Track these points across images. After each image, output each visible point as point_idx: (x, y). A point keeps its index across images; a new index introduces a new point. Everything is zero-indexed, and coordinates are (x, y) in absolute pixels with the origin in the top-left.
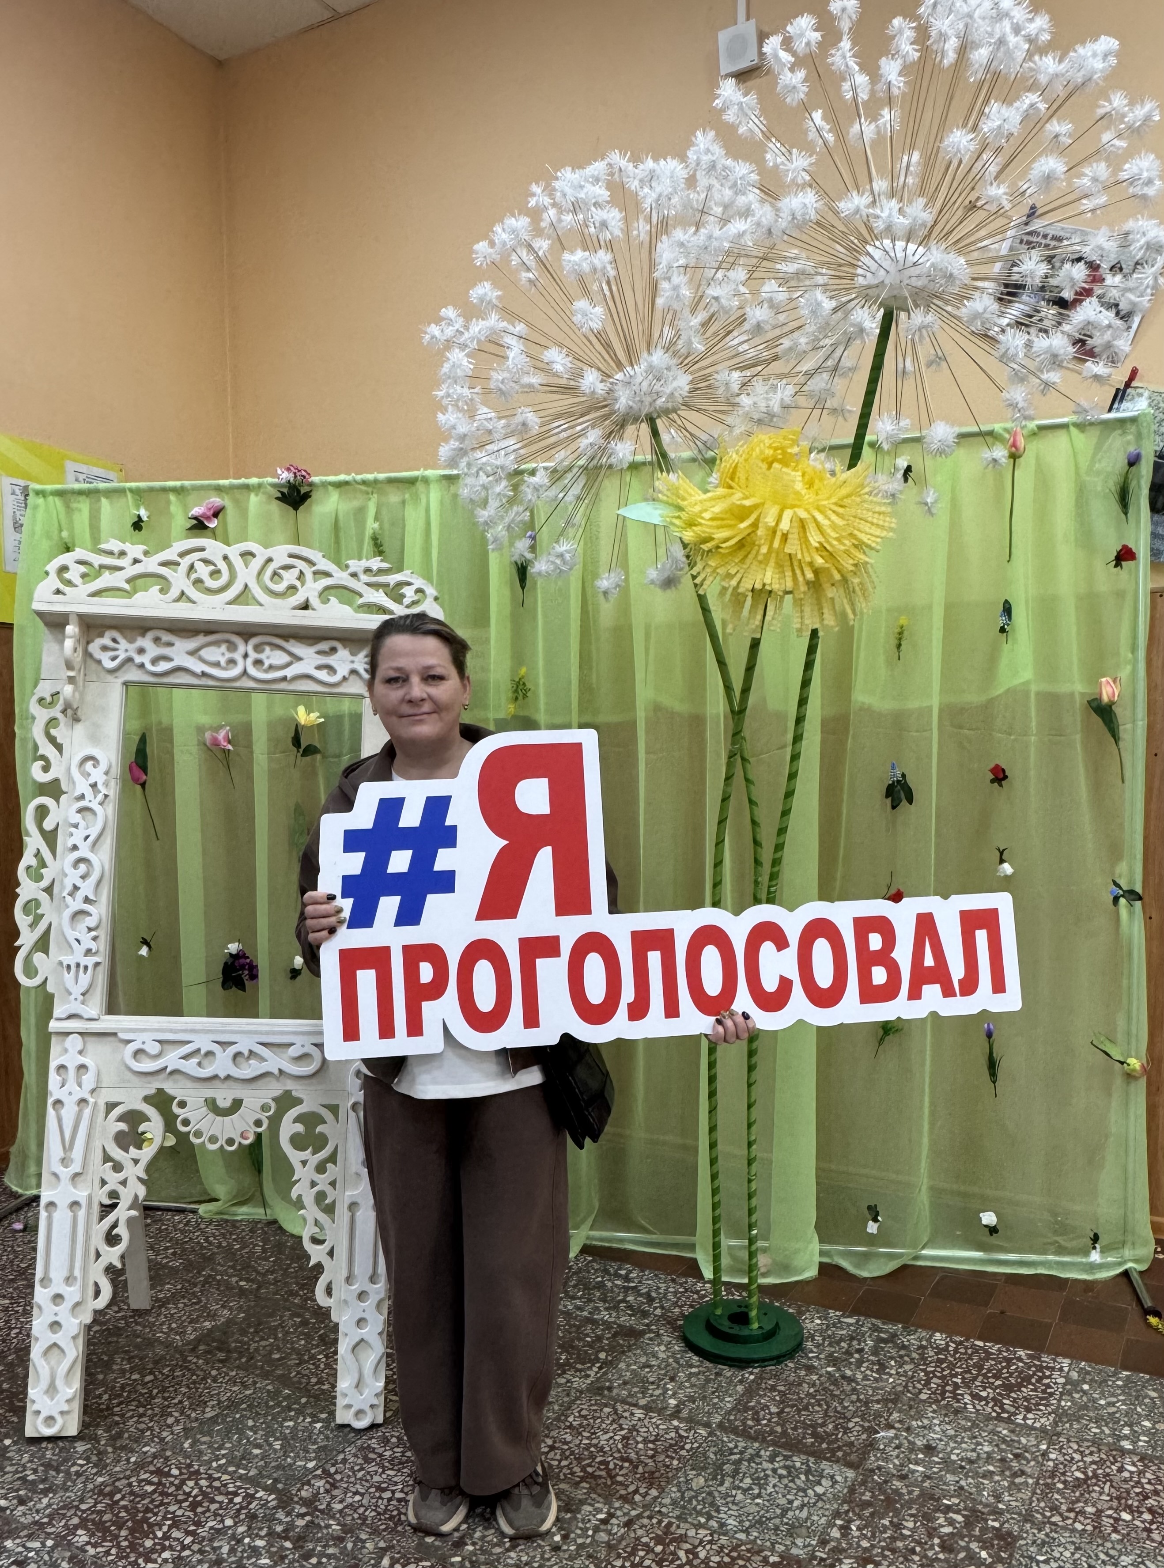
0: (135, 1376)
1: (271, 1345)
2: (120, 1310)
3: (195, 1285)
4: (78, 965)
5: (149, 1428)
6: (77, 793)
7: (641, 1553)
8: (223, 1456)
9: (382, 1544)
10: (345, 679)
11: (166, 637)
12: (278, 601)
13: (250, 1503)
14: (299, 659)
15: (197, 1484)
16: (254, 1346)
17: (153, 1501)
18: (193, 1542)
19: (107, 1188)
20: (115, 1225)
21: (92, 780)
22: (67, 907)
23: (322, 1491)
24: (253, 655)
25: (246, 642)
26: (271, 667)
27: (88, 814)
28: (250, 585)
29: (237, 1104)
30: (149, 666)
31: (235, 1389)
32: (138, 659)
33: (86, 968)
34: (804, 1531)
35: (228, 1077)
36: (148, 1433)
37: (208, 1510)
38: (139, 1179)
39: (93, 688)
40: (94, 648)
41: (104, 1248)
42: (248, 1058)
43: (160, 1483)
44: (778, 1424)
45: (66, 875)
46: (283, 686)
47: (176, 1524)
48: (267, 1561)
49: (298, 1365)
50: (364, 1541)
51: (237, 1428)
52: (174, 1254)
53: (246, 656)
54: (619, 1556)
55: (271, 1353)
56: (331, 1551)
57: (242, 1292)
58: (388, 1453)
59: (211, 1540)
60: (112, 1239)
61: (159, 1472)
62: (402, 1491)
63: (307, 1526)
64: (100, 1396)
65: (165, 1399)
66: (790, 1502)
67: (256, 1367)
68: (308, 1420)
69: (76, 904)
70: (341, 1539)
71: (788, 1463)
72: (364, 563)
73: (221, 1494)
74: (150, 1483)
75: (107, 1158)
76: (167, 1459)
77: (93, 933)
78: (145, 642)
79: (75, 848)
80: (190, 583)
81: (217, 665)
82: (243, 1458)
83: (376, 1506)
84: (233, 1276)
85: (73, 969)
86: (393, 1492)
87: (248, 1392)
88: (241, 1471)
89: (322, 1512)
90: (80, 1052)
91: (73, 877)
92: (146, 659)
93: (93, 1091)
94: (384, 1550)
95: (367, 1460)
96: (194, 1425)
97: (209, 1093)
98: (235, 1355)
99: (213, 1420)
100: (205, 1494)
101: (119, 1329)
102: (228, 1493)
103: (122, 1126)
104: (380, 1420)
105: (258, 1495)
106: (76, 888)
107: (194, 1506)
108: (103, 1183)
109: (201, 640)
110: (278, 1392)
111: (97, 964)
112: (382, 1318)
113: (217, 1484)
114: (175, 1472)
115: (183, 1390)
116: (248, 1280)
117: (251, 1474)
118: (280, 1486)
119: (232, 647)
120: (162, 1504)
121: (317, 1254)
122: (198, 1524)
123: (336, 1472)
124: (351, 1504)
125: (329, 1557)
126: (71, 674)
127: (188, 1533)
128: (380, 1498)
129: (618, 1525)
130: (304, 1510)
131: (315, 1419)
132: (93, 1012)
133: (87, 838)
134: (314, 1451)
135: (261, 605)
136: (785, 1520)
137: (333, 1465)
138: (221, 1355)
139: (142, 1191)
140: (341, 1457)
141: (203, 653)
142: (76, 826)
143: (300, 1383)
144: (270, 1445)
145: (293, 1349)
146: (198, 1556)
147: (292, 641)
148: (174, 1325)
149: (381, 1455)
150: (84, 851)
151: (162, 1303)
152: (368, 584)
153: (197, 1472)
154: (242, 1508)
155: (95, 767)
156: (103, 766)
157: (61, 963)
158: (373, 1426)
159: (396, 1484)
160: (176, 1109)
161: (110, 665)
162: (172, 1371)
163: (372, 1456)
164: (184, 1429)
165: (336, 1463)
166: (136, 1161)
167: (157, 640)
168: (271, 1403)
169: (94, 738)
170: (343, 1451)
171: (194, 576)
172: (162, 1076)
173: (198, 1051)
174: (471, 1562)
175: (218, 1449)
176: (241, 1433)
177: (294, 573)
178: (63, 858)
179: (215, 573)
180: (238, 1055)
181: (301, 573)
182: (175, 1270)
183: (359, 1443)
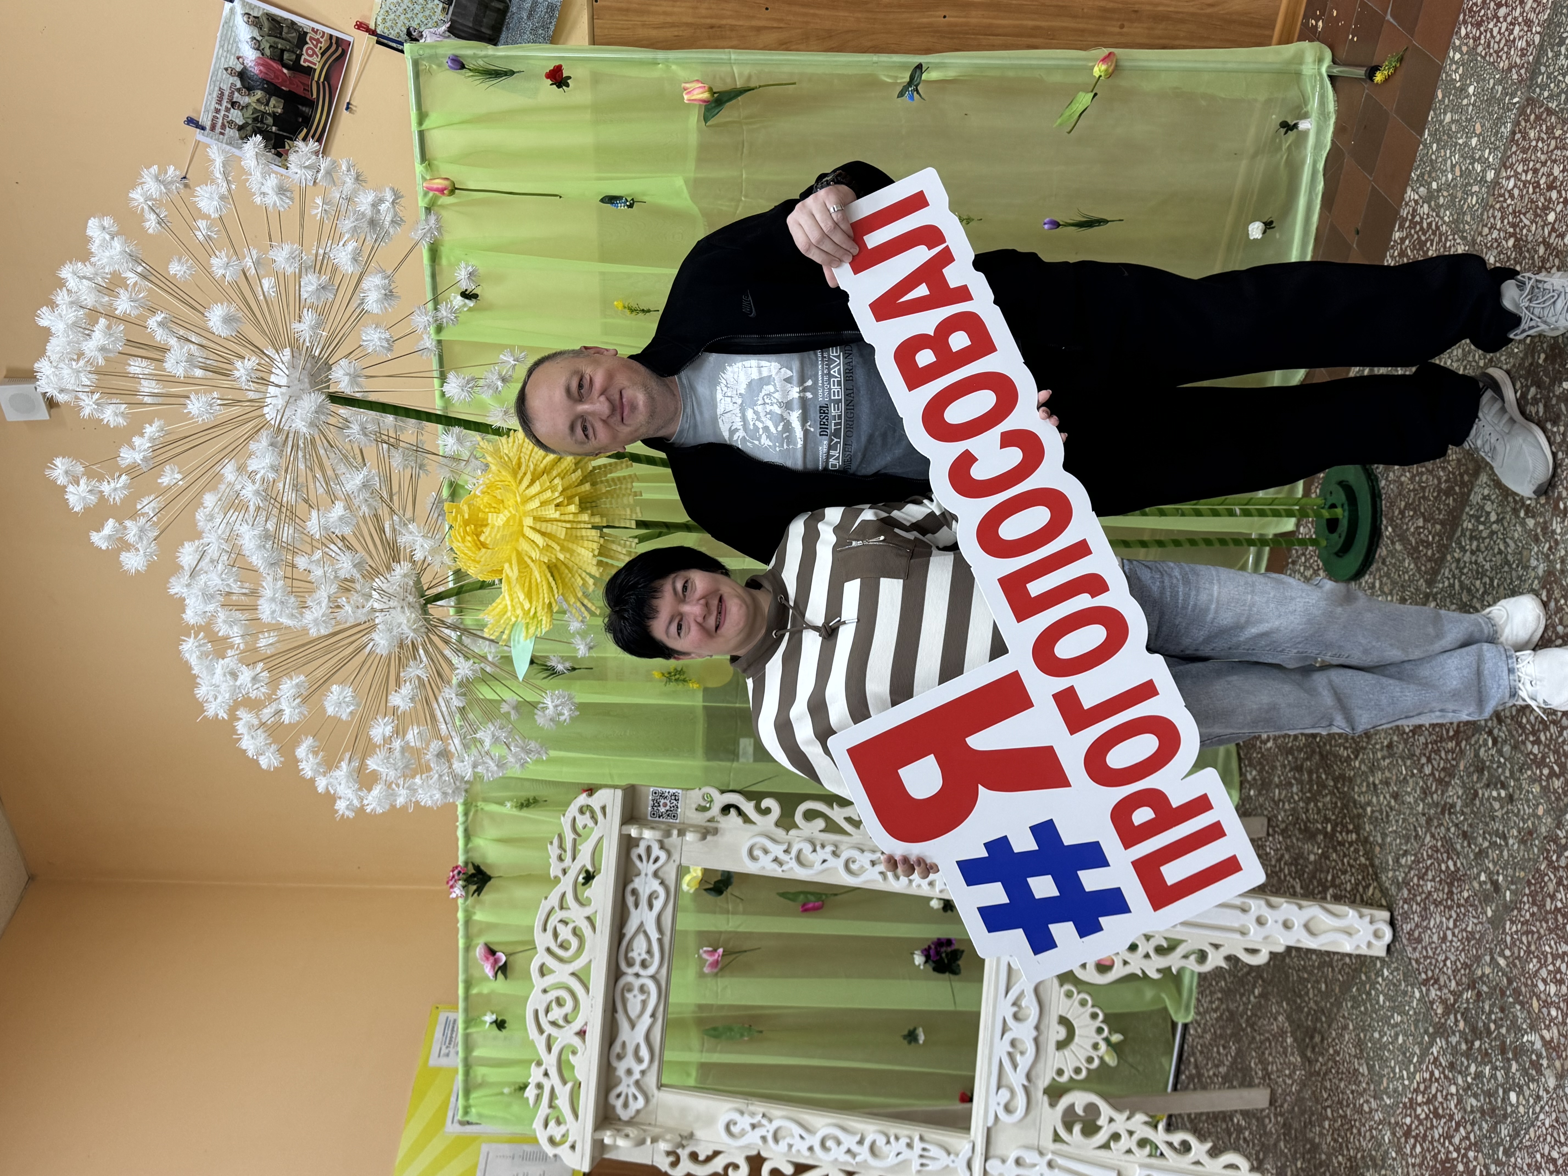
0: (1327, 1124)
1: (1313, 987)
2: (1268, 1116)
3: (1254, 1038)
4: (921, 1156)
5: (1370, 1130)
6: (760, 1142)
7: (1524, 721)
8: (1401, 1071)
9: (1488, 958)
10: (662, 883)
11: (617, 1048)
12: (587, 946)
13: (1441, 1064)
14: (642, 924)
15: (1420, 1105)
16: (1312, 1004)
17: (1428, 1149)
18: (1465, 1128)
19: (1134, 1148)
20: (1170, 1144)
21: (749, 1128)
22: (865, 1161)
23: (1438, 993)
24: (637, 968)
25: (624, 974)
26: (649, 952)
27: (780, 1135)
28: (571, 971)
29: (1064, 1021)
30: (644, 1066)
31: (1347, 1037)
32: (637, 1076)
33: (924, 1149)
34: (1525, 553)
35: (1037, 1028)
36: (1374, 1132)
37: (1441, 1103)
38: (1128, 1118)
39: (662, 1118)
40: (625, 1115)
41: (1192, 1156)
42: (1020, 1007)
43: (1416, 1138)
44: (1433, 525)
45: (836, 1160)
46: (667, 940)
47: (1449, 1137)
48: (1488, 1068)
49: (1333, 970)
50: (1483, 974)
51: (1380, 1049)
52: (1224, 1047)
53: (637, 975)
54: (1523, 742)
55: (1320, 990)
56: (1487, 1008)
57: (1264, 995)
58: (1416, 919)
59: (1465, 1111)
60: (1186, 1147)
61: (1407, 1134)
62: (1448, 919)
63: (1465, 1020)
64: (1340, 1164)
65: (1348, 1106)
66: (1500, 552)
67: (1331, 1010)
68: (1380, 979)
69: (864, 1153)
70: (1479, 994)
71: (1468, 533)
72: (553, 860)
73: (1430, 1087)
74: (1414, 1146)
75: (1106, 1146)
76: (1397, 1123)
77: (892, 1139)
78: (621, 1068)
79: (811, 1149)
80: (567, 1027)
81: (644, 1003)
82: (1404, 1054)
83: (1457, 949)
84: (1249, 999)
85: (924, 1161)
86: (1448, 928)
87: (1351, 1027)
88: (1415, 1060)
89: (1456, 1001)
90: (1004, 1161)
91: (838, 1153)
92: (637, 1069)
93: (1041, 1154)
94: (1492, 958)
95: (1419, 940)
96: (1372, 1087)
97: (1052, 1046)
98: (1319, 1025)
99: (1371, 1068)
100: (1428, 1102)
101: (1284, 1124)
102: (1431, 1079)
103: (1077, 1128)
104: (1386, 915)
105: (1436, 1054)
106: (849, 1151)
107: (1438, 1116)
108: (1129, 1151)
109: (621, 1016)
110: (1353, 998)
111: (922, 1139)
112: (1285, 905)
113: (1422, 1087)
114: (1408, 1120)
115: (1342, 1085)
116: (1254, 987)
117: (1418, 1052)
118: (1431, 1030)
119: (629, 988)
120: (1431, 1142)
121: (1215, 960)
122: (1451, 1117)
123: (1426, 973)
124: (1453, 971)
125: (1491, 1012)
126: (649, 1141)
127: (1457, 1130)
128: (1451, 942)
129: (1500, 730)
130: (1452, 1017)
131: (1379, 973)
132: (968, 1147)
133: (802, 1137)
134: (1407, 986)
135: (590, 961)
136: (1514, 566)
137: (1420, 974)
138: (1317, 1039)
139: (1140, 1118)
140: (1413, 963)
141: (633, 1014)
142: (790, 1146)
143: (1348, 973)
144: (1397, 1025)
145: (1319, 968)
146: (1476, 1128)
147: (624, 931)
148: (1287, 1072)
149: (1417, 926)
150: (815, 1141)
151: (1267, 1075)
152: (574, 859)
153: (1411, 1100)
154: (1443, 1073)
155: (735, 1124)
156: (736, 1116)
157: (919, 1172)
158: (1392, 923)
159: (1441, 922)
160: (1064, 1079)
161: (641, 1102)
162: (1325, 1089)
163: (1416, 934)
164: (1375, 1098)
165: (1418, 970)
166: (1111, 1120)
167: (620, 1057)
168: (1362, 1009)
169: (710, 1121)
170: (1410, 959)
171: (561, 1022)
172: (1032, 1089)
173: (1010, 1054)
174: (1512, 883)
175: (1395, 1074)
176: (1384, 1047)
177: (561, 928)
178: (820, 1160)
179: (559, 1002)
180: (1016, 1017)
181: (561, 921)
182: (1239, 1051)
183: (1405, 941)
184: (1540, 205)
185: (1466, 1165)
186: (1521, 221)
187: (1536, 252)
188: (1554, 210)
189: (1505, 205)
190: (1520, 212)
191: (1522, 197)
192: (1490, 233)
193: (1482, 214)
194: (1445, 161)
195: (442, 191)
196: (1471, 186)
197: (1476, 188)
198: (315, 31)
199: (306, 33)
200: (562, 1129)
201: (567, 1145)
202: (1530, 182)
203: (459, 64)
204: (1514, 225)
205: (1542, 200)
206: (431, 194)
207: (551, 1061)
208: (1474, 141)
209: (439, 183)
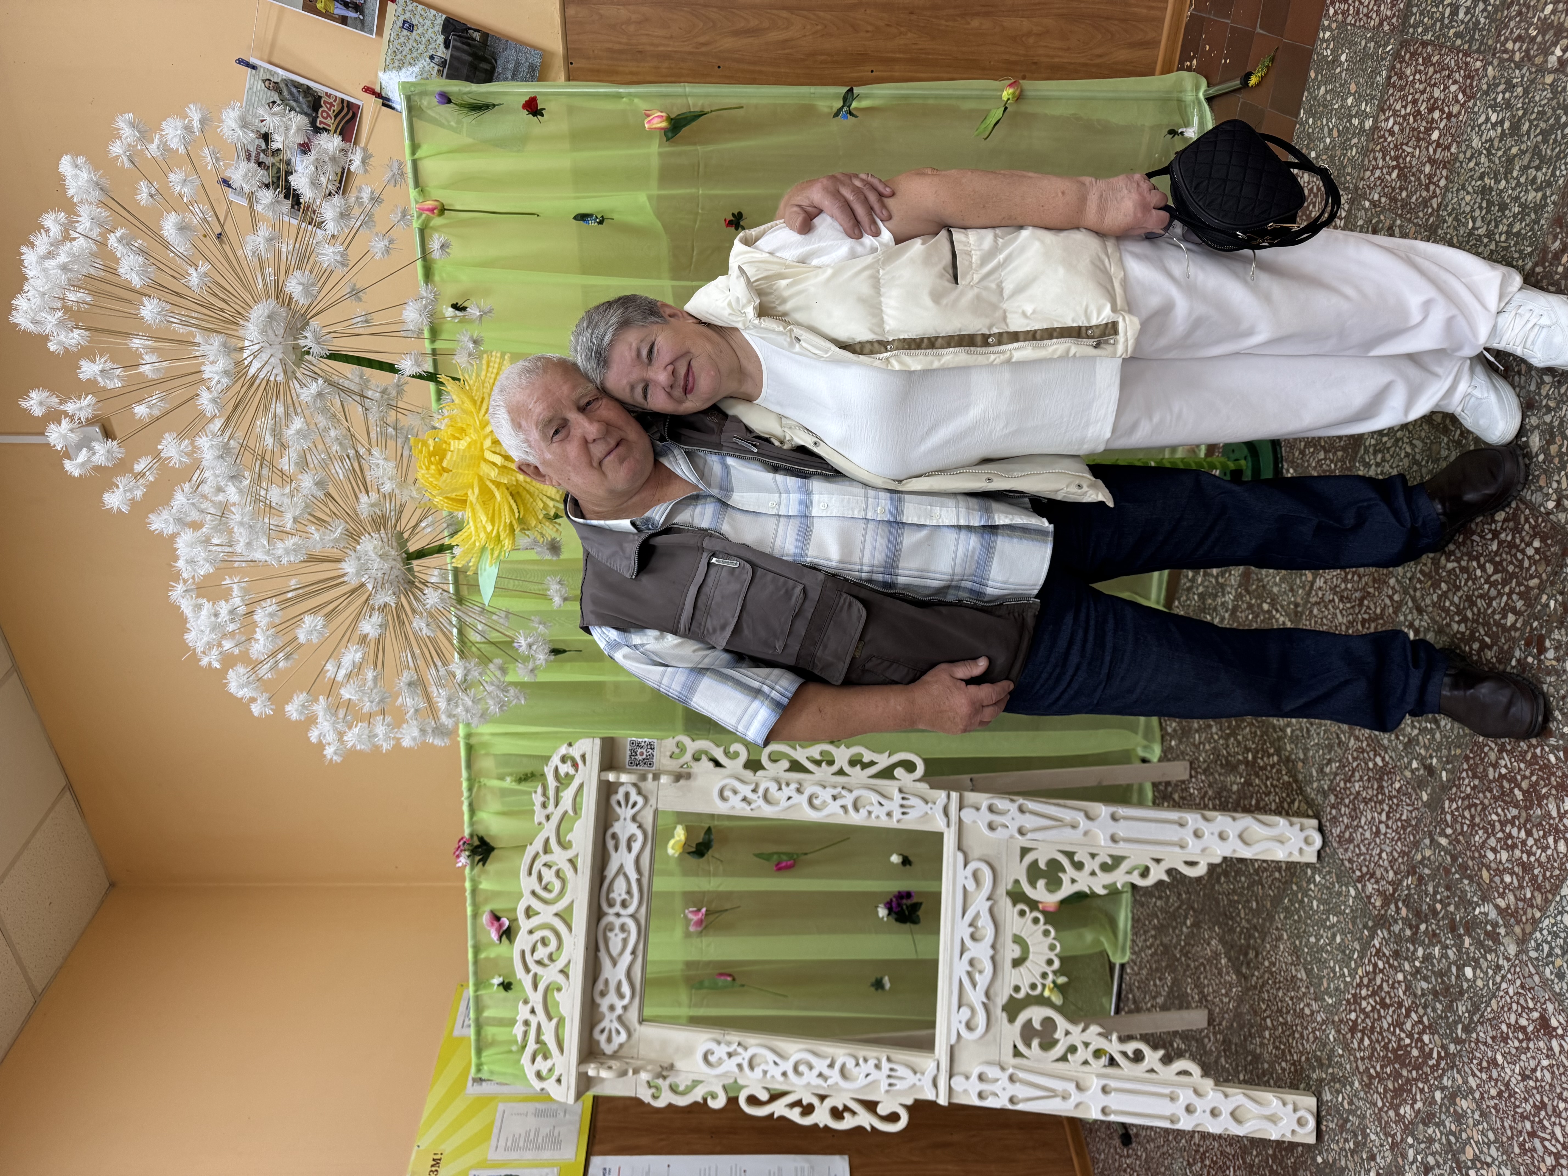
0: (1267, 1034)
1: (1244, 907)
2: (1207, 1036)
3: (1188, 966)
4: (889, 1076)
5: (1313, 1032)
6: (736, 1070)
7: (1447, 604)
8: (1341, 969)
9: (1427, 841)
10: (640, 826)
11: (600, 985)
12: (569, 887)
13: (1384, 955)
14: (621, 866)
15: (1365, 999)
16: (1244, 923)
17: (1377, 1041)
18: (1416, 1012)
19: (1091, 1060)
20: (1124, 1054)
21: (725, 1057)
22: (837, 1084)
23: (1376, 886)
24: (618, 908)
25: (605, 914)
26: (629, 892)
27: (755, 1062)
28: (555, 911)
29: (1018, 940)
30: (626, 1001)
31: (1282, 947)
32: (619, 1011)
33: (892, 1070)
34: (1434, 447)
35: (993, 947)
36: (1318, 1033)
37: (1388, 993)
38: (1083, 1031)
39: (645, 1051)
40: (608, 1049)
41: (1145, 1065)
42: (976, 927)
43: (1363, 1032)
44: (1335, 454)
45: (809, 1084)
46: (645, 881)
47: (1400, 1025)
48: (1437, 949)
49: (1263, 887)
50: (1424, 858)
51: (1317, 952)
52: (1160, 979)
53: (618, 915)
54: (1448, 625)
55: (1251, 909)
56: (1431, 889)
57: (1196, 924)
58: (1346, 821)
59: (1415, 995)
60: (1138, 1057)
61: (1353, 1030)
62: (1380, 814)
63: (1407, 907)
64: (1284, 1070)
65: (1288, 1012)
66: (1407, 455)
67: (1263, 925)
68: (1312, 886)
69: (834, 1075)
70: (1421, 878)
71: (1371, 450)
72: (537, 807)
73: (1374, 979)
74: (1362, 1040)
75: (1063, 1059)
76: (1341, 1021)
77: (861, 1061)
78: (604, 1004)
79: (784, 1074)
80: (552, 965)
81: (625, 941)
82: (1343, 952)
83: (1393, 839)
84: (1181, 931)
85: (892, 1081)
86: (1380, 822)
87: (1285, 937)
88: (1356, 956)
89: (1395, 891)
90: (967, 1078)
91: (810, 1077)
92: (619, 1004)
93: (1003, 1069)
94: (1432, 840)
95: (1351, 840)
96: (1312, 991)
97: (1008, 964)
98: (1252, 942)
99: (1309, 972)
100: (1374, 994)
101: (1224, 1041)
102: (1374, 971)
103: (1035, 1043)
104: (1314, 822)
105: (1378, 946)
106: (820, 1075)
107: (1385, 1006)
108: (1086, 1063)
109: (603, 954)
110: (1286, 909)
111: (889, 1060)
112: (1220, 818)
113: (1365, 981)
114: (1353, 1016)
115: (1280, 994)
116: (1186, 918)
117: (1358, 948)
118: (1370, 924)
119: (610, 928)
120: (1380, 1033)
121: (1157, 874)
122: (1400, 1004)
123: (1360, 870)
124: (1390, 862)
125: (1436, 893)
126: (630, 1072)
127: (1408, 1016)
128: (1385, 834)
129: (1421, 620)
130: (1393, 907)
131: (1311, 880)
132: (932, 1065)
133: (775, 1063)
134: (1341, 887)
135: (573, 902)
136: (1424, 463)
137: (1354, 872)
138: (1252, 954)
139: (1094, 1029)
140: (1346, 863)
141: (615, 952)
142: (765, 1072)
143: (1279, 887)
144: (1333, 925)
145: (1248, 888)
146: (1429, 1010)
147: (606, 873)
148: (1223, 991)
149: (1347, 827)
150: (788, 1066)
151: (1203, 997)
152: (556, 805)
153: (1354, 995)
154: (1388, 962)
155: (713, 1053)
156: (713, 1046)
157: (887, 1092)
158: (1321, 829)
159: (1373, 818)
160: (1021, 995)
161: (623, 1036)
162: (1263, 1000)
163: (1347, 835)
164: (1315, 1000)
165: (1352, 868)
166: (1067, 1033)
167: (603, 994)
168: (1296, 917)
169: (689, 1052)
170: (1342, 860)
171: (546, 961)
172: (991, 1006)
173: (969, 973)
174: (1448, 762)
175: (1335, 972)
176: (1322, 949)
177: (545, 871)
178: (793, 1085)
179: (544, 942)
180: (973, 937)
181: (545, 865)
182: (1175, 981)
183: (1335, 845)
184: (1422, 129)
185: (1421, 1050)
186: (1404, 151)
187: (1421, 172)
188: (1438, 128)
189: (1385, 144)
190: (1402, 144)
191: (1402, 130)
192: (1373, 174)
193: (1363, 161)
194: (1322, 129)
195: (432, 210)
196: (1350, 140)
197: (1355, 141)
198: (329, 96)
199: (320, 97)
200: (549, 1063)
201: (554, 1078)
202: (1409, 114)
203: (446, 99)
204: (1396, 158)
205: (1424, 124)
206: (424, 216)
207: (536, 998)
208: (1350, 101)
209: (429, 204)
